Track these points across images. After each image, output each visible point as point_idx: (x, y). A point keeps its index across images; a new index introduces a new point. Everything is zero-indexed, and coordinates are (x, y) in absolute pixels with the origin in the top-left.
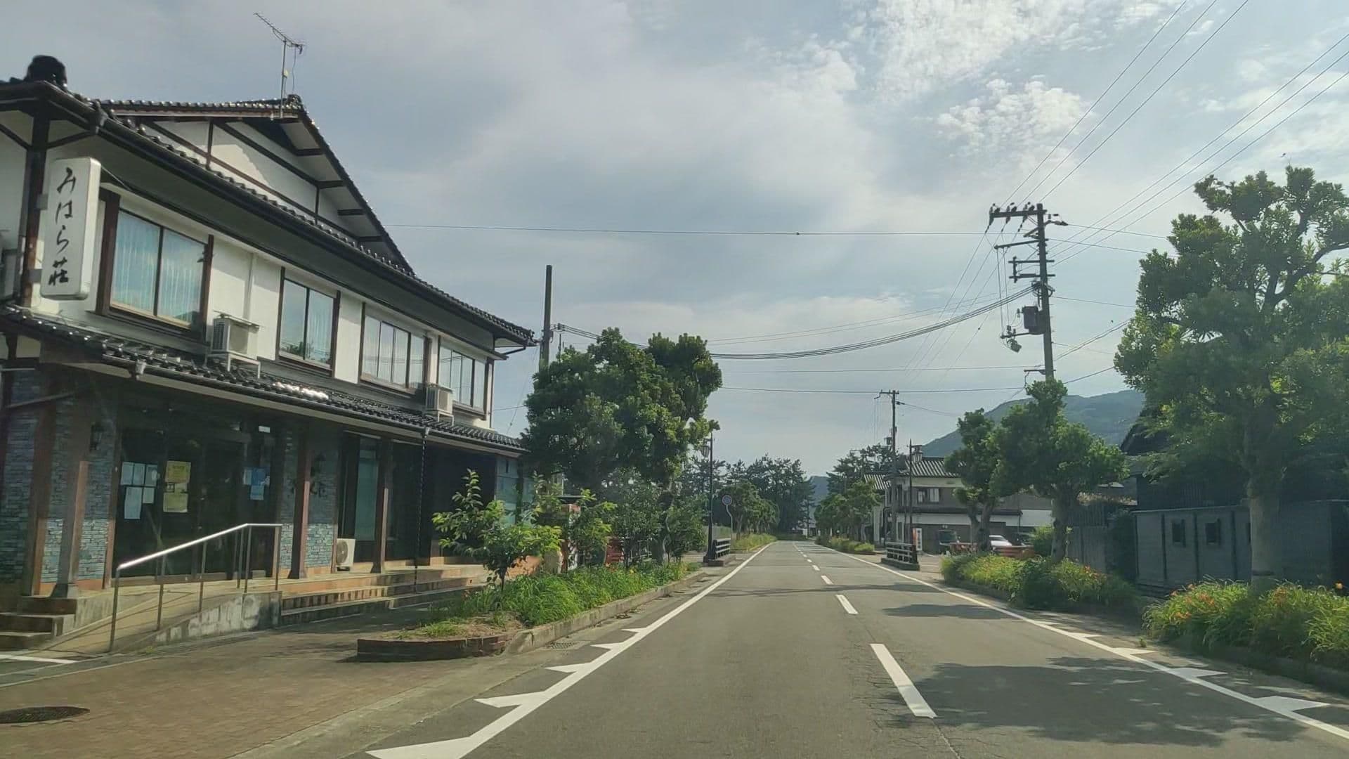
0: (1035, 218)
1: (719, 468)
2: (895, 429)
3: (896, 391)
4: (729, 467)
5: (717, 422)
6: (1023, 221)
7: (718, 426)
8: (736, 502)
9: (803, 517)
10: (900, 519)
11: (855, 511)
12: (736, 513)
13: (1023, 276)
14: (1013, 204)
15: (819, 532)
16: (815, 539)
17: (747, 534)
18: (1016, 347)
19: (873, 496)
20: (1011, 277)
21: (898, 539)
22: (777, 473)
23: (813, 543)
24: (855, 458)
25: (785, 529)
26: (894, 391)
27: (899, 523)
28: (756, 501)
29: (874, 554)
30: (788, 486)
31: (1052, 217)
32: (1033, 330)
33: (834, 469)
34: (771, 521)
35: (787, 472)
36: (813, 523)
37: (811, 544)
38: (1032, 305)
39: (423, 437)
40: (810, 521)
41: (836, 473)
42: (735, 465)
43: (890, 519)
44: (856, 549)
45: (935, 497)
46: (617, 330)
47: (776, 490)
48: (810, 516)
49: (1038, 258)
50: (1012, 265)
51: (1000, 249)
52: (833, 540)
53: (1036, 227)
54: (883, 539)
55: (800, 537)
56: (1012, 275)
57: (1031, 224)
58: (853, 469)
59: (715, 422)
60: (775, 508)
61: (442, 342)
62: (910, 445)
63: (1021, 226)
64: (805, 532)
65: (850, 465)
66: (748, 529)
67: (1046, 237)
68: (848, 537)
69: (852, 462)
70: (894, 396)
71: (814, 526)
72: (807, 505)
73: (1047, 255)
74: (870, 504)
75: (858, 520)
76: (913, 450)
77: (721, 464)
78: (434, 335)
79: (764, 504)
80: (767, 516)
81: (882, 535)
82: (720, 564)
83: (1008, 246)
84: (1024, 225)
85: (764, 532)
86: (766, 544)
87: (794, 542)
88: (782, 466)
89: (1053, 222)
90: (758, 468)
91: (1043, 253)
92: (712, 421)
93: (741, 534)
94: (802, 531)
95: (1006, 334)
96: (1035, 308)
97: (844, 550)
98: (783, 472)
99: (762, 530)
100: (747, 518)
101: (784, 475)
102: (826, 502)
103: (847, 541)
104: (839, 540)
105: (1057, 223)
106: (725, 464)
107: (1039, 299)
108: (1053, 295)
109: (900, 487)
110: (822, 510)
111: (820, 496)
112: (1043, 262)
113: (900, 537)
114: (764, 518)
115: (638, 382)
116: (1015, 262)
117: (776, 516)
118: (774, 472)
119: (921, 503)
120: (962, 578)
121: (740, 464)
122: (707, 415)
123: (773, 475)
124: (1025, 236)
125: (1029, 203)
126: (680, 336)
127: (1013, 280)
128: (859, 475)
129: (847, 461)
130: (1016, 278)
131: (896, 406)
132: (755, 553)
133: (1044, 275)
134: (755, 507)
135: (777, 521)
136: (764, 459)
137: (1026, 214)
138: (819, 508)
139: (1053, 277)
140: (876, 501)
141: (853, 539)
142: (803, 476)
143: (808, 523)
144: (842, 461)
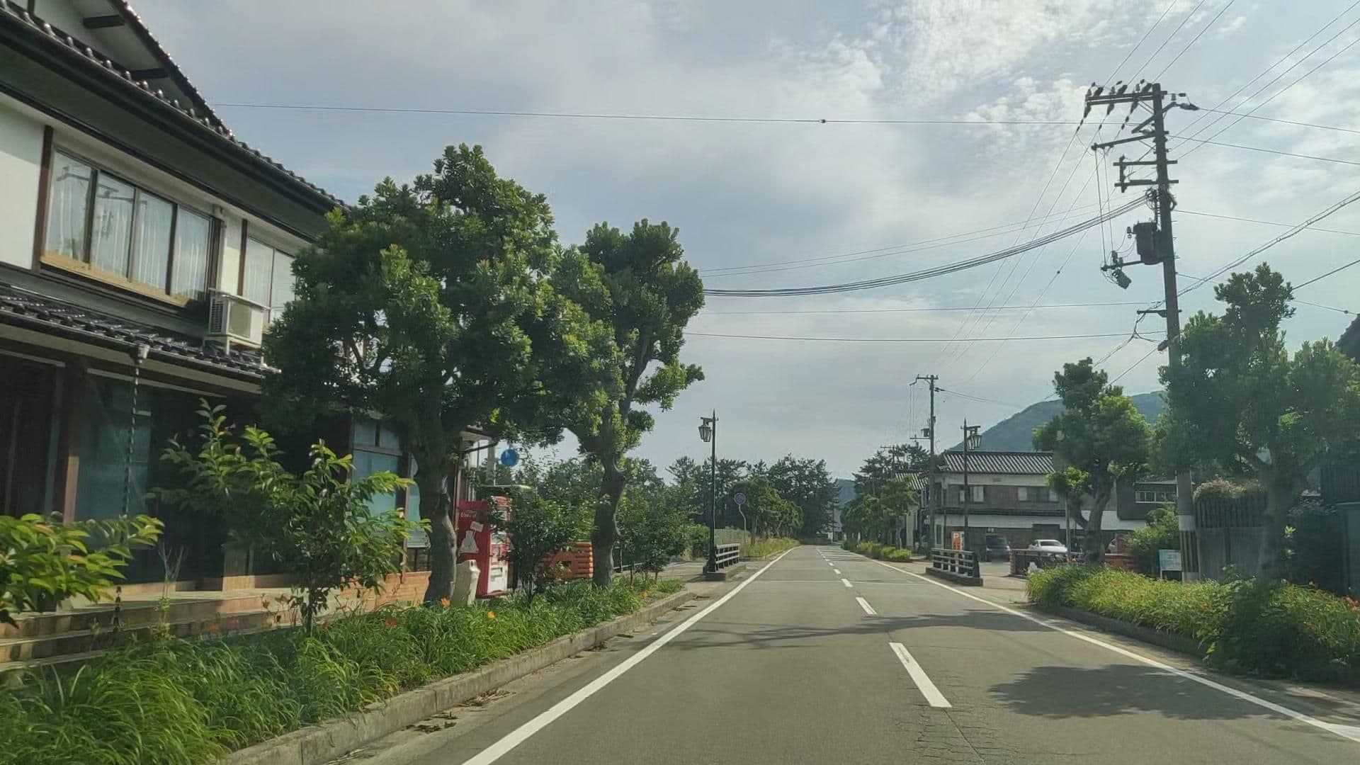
0: (1151, 103)
1: (739, 469)
2: (933, 419)
3: (935, 376)
4: (749, 467)
5: (700, 368)
6: (1132, 111)
7: (702, 374)
8: (751, 501)
9: (828, 520)
10: (939, 521)
11: (889, 512)
12: (751, 513)
13: (1134, 183)
14: (1120, 83)
15: (845, 536)
16: (841, 543)
17: (764, 538)
18: (1124, 282)
19: (910, 494)
20: (1116, 185)
21: (936, 544)
22: (800, 474)
23: (839, 548)
24: (883, 458)
25: (809, 533)
26: (932, 376)
27: (938, 526)
28: (775, 500)
29: (911, 561)
30: (813, 488)
31: (1177, 97)
32: (1148, 257)
33: (860, 470)
34: (793, 524)
35: (811, 473)
36: (839, 526)
37: (837, 550)
38: (1147, 221)
39: (137, 363)
40: (835, 525)
41: (862, 474)
42: (756, 466)
43: (927, 522)
44: (891, 556)
45: (979, 496)
46: (478, 149)
47: (800, 492)
48: (835, 519)
49: (1153, 157)
50: (1118, 167)
51: (1099, 149)
52: (863, 545)
53: (1150, 115)
54: (917, 544)
55: (825, 542)
56: (1118, 182)
57: (1145, 111)
58: (880, 469)
59: (697, 367)
60: (799, 512)
61: (250, 231)
62: (965, 426)
63: (1127, 119)
64: (830, 536)
65: (878, 465)
66: (765, 533)
67: (1165, 129)
68: (879, 541)
69: (880, 462)
70: (932, 382)
71: (840, 530)
72: (832, 507)
73: (1167, 154)
74: (904, 504)
75: (892, 522)
76: (968, 432)
77: (742, 465)
78: (234, 218)
79: (785, 505)
80: (788, 519)
81: (916, 538)
82: (721, 578)
83: (1111, 145)
84: (1131, 117)
85: (786, 536)
86: (786, 549)
87: (818, 547)
88: (806, 467)
89: (1178, 105)
90: (780, 469)
91: (1161, 151)
92: (693, 366)
93: (757, 538)
94: (827, 535)
95: (1110, 262)
96: (1152, 226)
97: (877, 557)
98: (807, 473)
99: (784, 534)
100: (763, 520)
101: (807, 476)
102: (853, 504)
103: (878, 547)
104: (869, 545)
105: (1183, 106)
106: (746, 464)
107: (1156, 214)
108: (1176, 208)
109: (939, 484)
110: (849, 512)
111: (848, 497)
112: (1162, 163)
113: (939, 542)
114: (785, 520)
115: (506, 238)
116: (1122, 164)
117: (799, 520)
118: (797, 473)
119: (962, 503)
120: (1071, 604)
121: (761, 464)
122: (685, 357)
123: (796, 476)
124: (1134, 132)
125: (1142, 82)
126: (637, 224)
127: (1119, 188)
128: (889, 475)
129: (874, 461)
130: (1123, 186)
131: (935, 392)
132: (771, 561)
133: (1163, 180)
134: (774, 507)
135: (800, 524)
136: (787, 459)
137: (1135, 99)
138: (845, 511)
139: (1176, 185)
140: (912, 499)
141: (886, 544)
142: (828, 477)
143: (834, 527)
144: (869, 461)
